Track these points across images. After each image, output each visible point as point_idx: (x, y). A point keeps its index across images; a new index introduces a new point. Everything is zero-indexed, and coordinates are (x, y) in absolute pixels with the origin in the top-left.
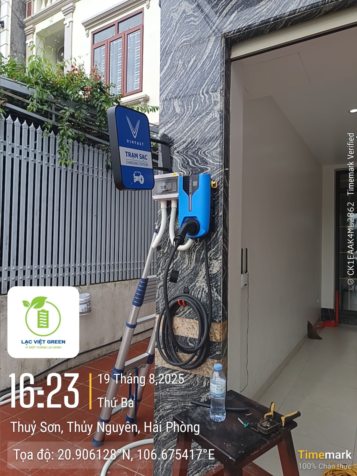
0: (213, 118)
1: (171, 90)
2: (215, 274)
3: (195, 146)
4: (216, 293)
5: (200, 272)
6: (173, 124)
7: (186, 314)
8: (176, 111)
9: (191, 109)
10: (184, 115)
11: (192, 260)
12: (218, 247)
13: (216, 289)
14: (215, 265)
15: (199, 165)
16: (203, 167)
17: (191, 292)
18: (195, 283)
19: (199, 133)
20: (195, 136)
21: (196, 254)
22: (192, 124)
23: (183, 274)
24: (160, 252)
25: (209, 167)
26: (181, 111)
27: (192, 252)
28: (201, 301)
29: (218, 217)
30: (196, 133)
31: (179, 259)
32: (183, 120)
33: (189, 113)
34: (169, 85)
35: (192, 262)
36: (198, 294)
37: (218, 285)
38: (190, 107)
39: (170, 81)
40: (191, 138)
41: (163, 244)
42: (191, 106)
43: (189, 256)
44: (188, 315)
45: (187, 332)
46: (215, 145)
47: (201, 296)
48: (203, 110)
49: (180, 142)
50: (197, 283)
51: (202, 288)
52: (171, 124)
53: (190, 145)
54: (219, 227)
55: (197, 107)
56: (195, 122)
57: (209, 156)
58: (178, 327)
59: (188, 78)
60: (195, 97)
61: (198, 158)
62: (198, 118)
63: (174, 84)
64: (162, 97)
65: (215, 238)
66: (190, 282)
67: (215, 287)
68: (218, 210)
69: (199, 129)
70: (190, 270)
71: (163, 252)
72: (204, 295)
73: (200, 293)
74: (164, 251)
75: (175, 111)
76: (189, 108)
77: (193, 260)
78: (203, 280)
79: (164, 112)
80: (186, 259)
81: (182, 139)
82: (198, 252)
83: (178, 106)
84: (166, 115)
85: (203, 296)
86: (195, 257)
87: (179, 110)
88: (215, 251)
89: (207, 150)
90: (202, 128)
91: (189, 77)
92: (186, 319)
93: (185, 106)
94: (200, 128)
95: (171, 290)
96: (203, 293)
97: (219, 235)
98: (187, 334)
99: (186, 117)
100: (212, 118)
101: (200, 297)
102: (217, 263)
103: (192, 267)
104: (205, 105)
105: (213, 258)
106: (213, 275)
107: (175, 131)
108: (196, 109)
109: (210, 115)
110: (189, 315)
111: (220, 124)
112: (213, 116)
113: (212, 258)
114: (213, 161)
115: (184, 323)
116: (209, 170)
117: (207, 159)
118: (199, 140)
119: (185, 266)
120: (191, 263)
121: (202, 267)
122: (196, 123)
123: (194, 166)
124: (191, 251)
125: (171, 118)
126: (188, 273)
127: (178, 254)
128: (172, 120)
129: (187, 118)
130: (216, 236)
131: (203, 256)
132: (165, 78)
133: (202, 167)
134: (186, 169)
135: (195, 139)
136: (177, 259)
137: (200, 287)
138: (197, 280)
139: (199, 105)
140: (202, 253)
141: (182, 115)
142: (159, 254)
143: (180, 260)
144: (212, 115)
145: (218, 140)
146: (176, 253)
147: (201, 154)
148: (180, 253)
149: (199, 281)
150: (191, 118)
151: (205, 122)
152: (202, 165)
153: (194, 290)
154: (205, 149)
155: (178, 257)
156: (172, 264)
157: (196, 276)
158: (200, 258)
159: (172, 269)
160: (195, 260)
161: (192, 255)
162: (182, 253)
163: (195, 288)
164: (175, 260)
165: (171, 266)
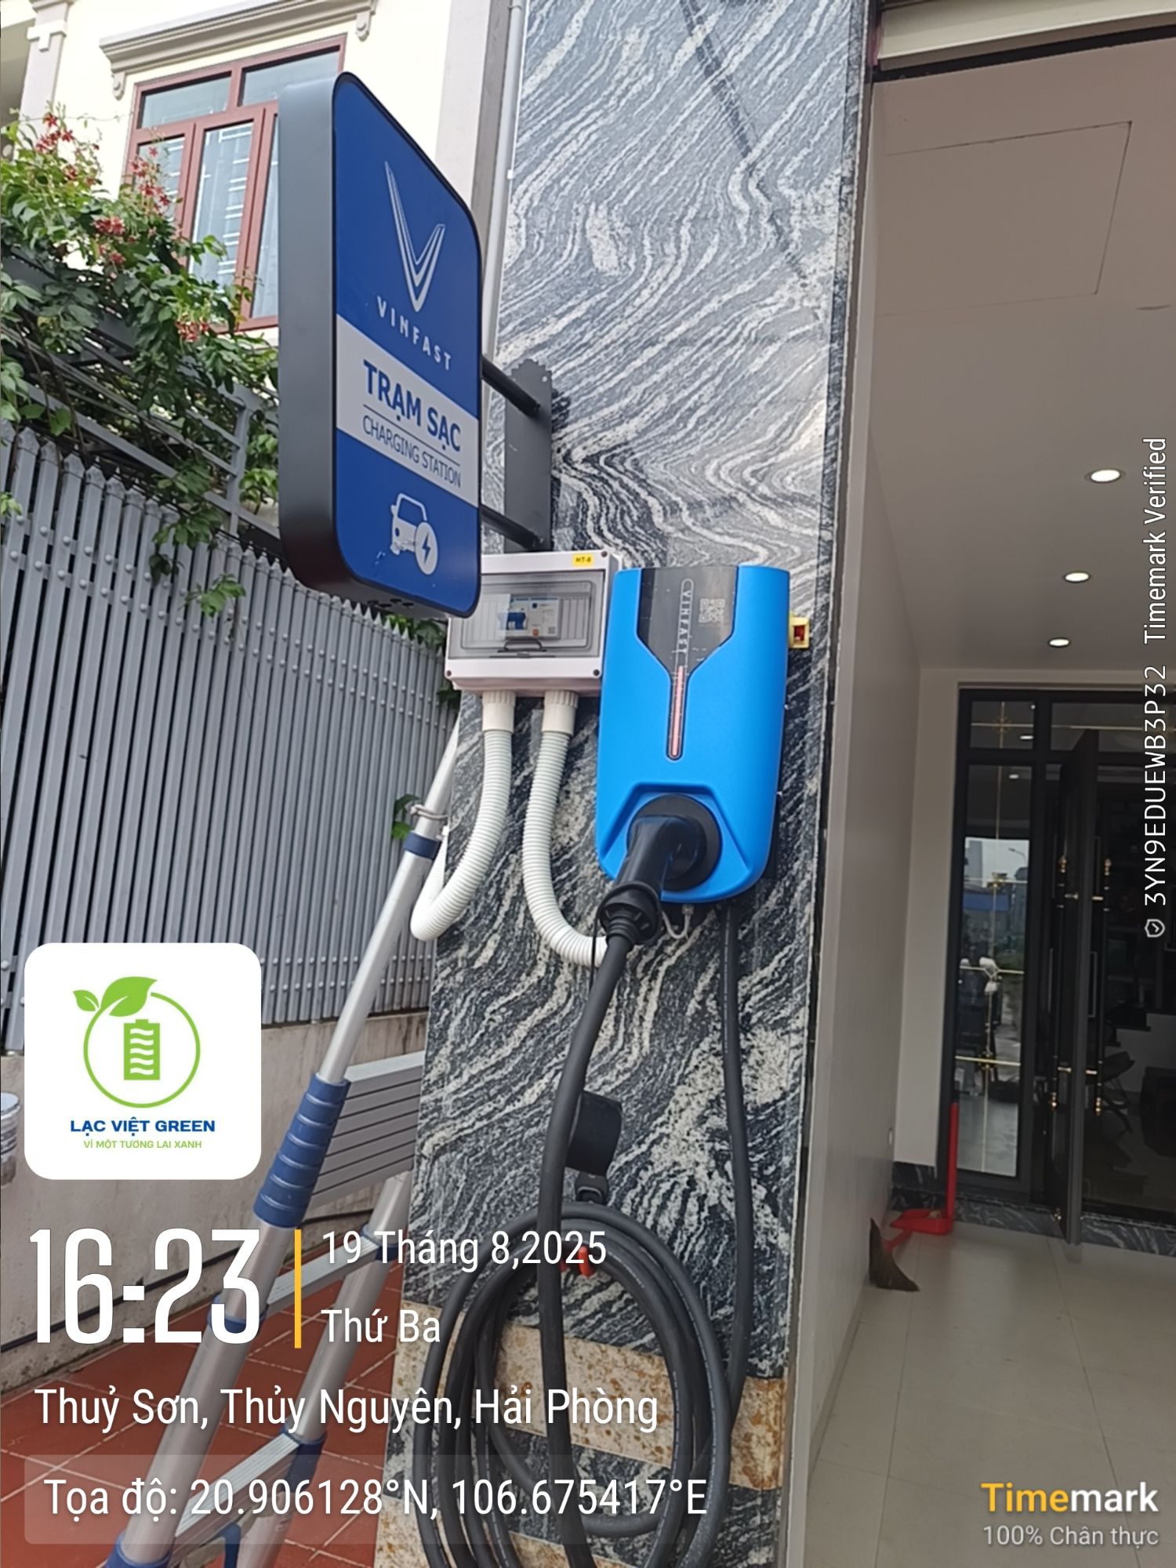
0: (796, 308)
1: (575, 163)
2: (767, 1106)
3: (688, 434)
4: (768, 1210)
5: (679, 1090)
6: (577, 322)
7: (582, 1315)
8: (597, 264)
9: (678, 257)
10: (635, 286)
11: (636, 1022)
12: (790, 962)
13: (768, 1188)
14: (769, 1054)
15: (705, 532)
16: (728, 540)
17: (621, 1196)
18: (644, 1147)
19: (712, 378)
20: (691, 389)
21: (661, 990)
22: (680, 330)
24: (455, 961)
26: (622, 264)
27: (639, 975)
28: (678, 1248)
29: (800, 801)
30: (698, 373)
31: (561, 1008)
32: (629, 310)
33: (666, 279)
34: (567, 139)
35: (635, 1031)
36: (662, 1208)
37: (778, 1169)
38: (670, 248)
39: (572, 121)
40: (671, 398)
41: (472, 919)
42: (678, 248)
44: (592, 1322)
46: (798, 438)
47: (680, 1222)
48: (744, 267)
49: (606, 411)
50: (656, 1150)
51: (683, 1179)
52: (566, 321)
53: (663, 428)
54: (802, 856)
55: (711, 251)
56: (695, 320)
57: (763, 489)
59: (668, 113)
60: (703, 205)
61: (701, 498)
62: (714, 305)
63: (594, 137)
64: (526, 191)
65: (775, 914)
67: (762, 1179)
68: (803, 764)
69: (715, 357)
70: (619, 1073)
71: (472, 961)
72: (695, 1217)
73: (674, 1206)
74: (477, 956)
75: (591, 264)
76: (665, 255)
77: (642, 1019)
78: (697, 1135)
79: (528, 264)
81: (618, 399)
82: (672, 980)
83: (607, 238)
84: (538, 275)
85: (691, 1219)
86: (653, 1006)
87: (614, 259)
88: (772, 982)
89: (753, 461)
90: (730, 352)
91: (676, 110)
92: (580, 1343)
93: (647, 242)
94: (722, 351)
95: (502, 1176)
96: (692, 1205)
97: (797, 895)
99: (646, 293)
100: (787, 308)
101: (671, 1227)
102: (784, 1048)
103: (632, 1058)
104: (756, 245)
105: (760, 1020)
106: (757, 1111)
107: (585, 357)
108: (707, 259)
109: (777, 294)
110: (600, 1322)
111: (832, 342)
112: (792, 301)
113: (754, 1020)
114: (785, 517)
117: (750, 505)
118: (713, 411)
120: (628, 1036)
121: (694, 1062)
122: (699, 325)
123: (678, 534)
124: (634, 971)
125: (566, 292)
128: (570, 304)
129: (655, 300)
130: (784, 902)
131: (702, 1003)
132: (548, 106)
133: (717, 538)
134: (634, 544)
135: (690, 403)
136: (552, 1005)
137: (675, 1170)
138: (659, 1130)
139: (723, 245)
140: (695, 985)
141: (627, 285)
142: (448, 970)
143: (566, 1011)
144: (787, 295)
146: (548, 972)
147: (719, 478)
148: (570, 978)
149: (668, 1136)
150: (674, 303)
151: (750, 326)
152: (720, 534)
153: (635, 1186)
154: (743, 454)
155: (554, 998)
156: (516, 1033)
157: (654, 1111)
158: (684, 1013)
159: (519, 1058)
160: (654, 1022)
161: (637, 994)
162: (579, 976)
163: (642, 1173)
164: (536, 1011)
165: (513, 1043)
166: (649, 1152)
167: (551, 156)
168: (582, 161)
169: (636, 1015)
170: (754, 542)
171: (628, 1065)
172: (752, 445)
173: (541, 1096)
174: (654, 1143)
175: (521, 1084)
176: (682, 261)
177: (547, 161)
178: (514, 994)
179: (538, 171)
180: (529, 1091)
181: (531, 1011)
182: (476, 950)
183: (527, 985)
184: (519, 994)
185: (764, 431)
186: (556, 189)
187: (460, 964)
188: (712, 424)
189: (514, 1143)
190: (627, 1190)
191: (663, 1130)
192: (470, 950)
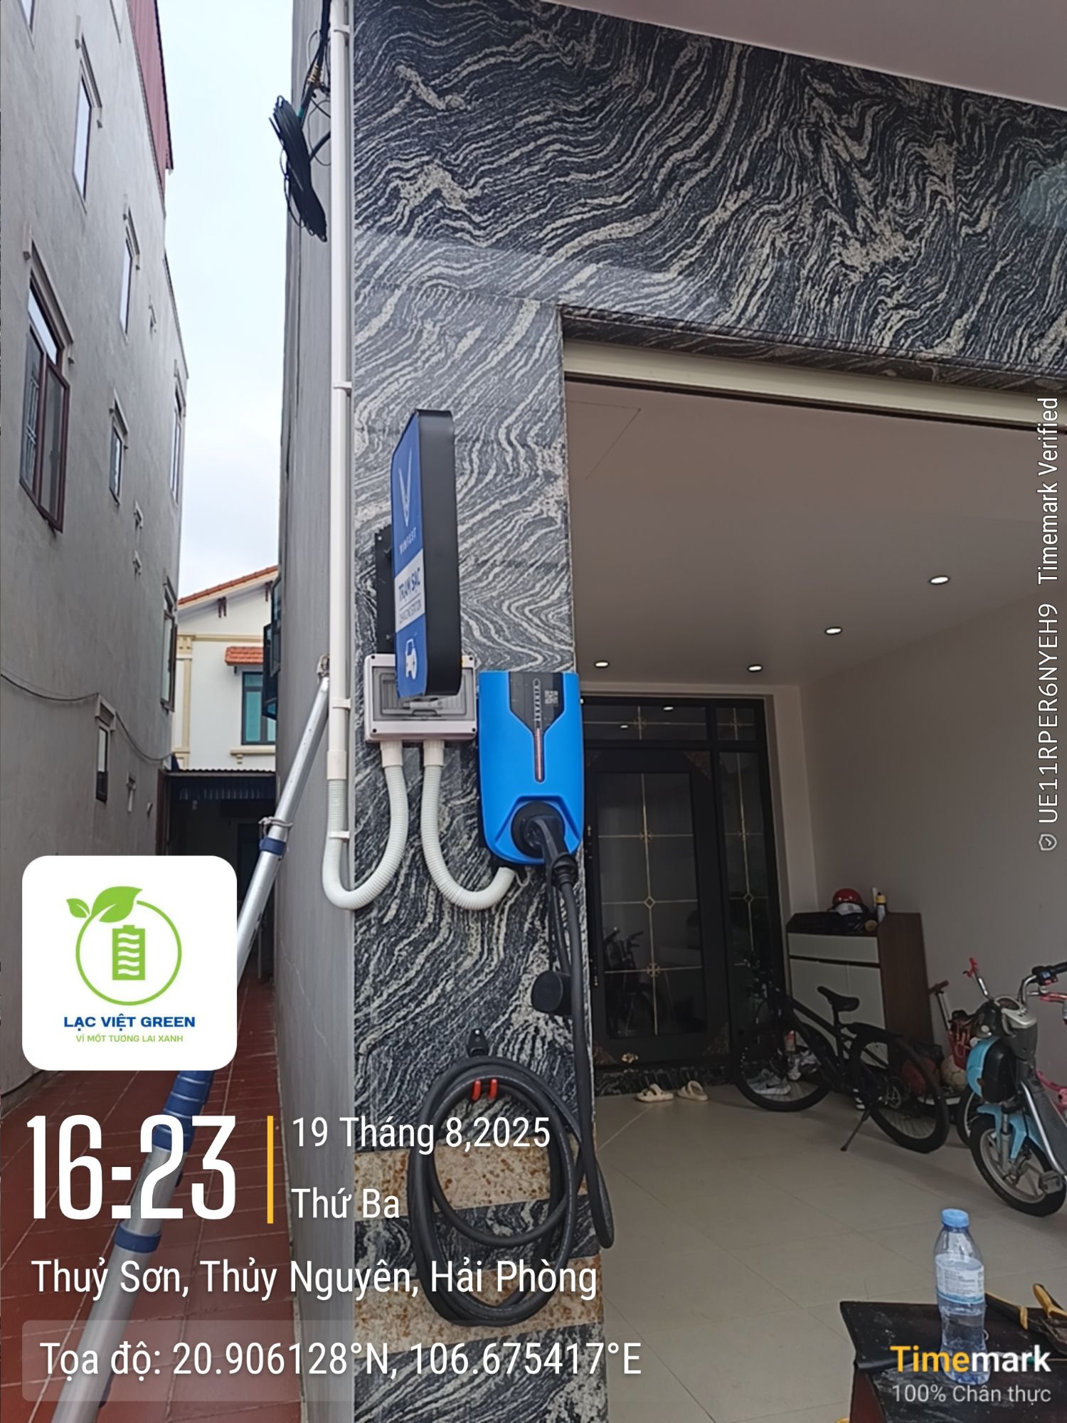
0: (545, 515)
1: (399, 396)
3: (490, 583)
5: (524, 977)
9: (472, 472)
11: (494, 941)
15: (506, 643)
16: (519, 649)
17: (496, 1049)
18: (507, 1016)
19: (501, 550)
20: (488, 556)
21: (508, 919)
22: (479, 517)
23: (462, 990)
24: (369, 921)
25: (540, 653)
27: (493, 912)
28: (532, 1071)
30: (491, 547)
31: (446, 940)
33: (466, 484)
34: (391, 379)
35: (495, 947)
36: (521, 1049)
38: (467, 465)
39: (393, 369)
40: (476, 560)
42: (472, 466)
43: (483, 925)
45: (484, 1190)
46: (553, 593)
47: (532, 1055)
48: (512, 486)
50: (514, 1016)
51: (532, 1029)
53: (473, 577)
55: (492, 472)
56: (486, 513)
57: (536, 620)
58: (450, 1181)
59: (457, 380)
60: (484, 443)
61: (501, 623)
62: (496, 506)
63: (409, 383)
64: (365, 407)
66: (488, 1015)
69: (501, 537)
70: (487, 974)
71: (381, 919)
72: (540, 1051)
73: (528, 1047)
74: (384, 915)
76: (464, 469)
77: (497, 939)
79: (372, 456)
80: (473, 939)
82: (514, 913)
85: (539, 1052)
86: (504, 930)
89: (529, 604)
90: (509, 536)
91: (461, 379)
94: (505, 535)
95: (417, 1054)
96: (538, 1043)
98: (486, 1198)
100: (539, 515)
101: (527, 1059)
103: (493, 964)
104: (518, 474)
108: (490, 476)
109: (533, 505)
111: (566, 539)
112: (542, 512)
114: (550, 638)
115: (471, 1160)
116: (538, 662)
117: (530, 629)
118: (503, 571)
119: (468, 963)
120: (490, 950)
121: (531, 959)
122: (489, 516)
123: (490, 644)
124: (490, 911)
126: (481, 985)
127: (443, 924)
131: (532, 923)
132: (376, 354)
133: (514, 648)
135: (489, 564)
136: (439, 939)
137: (526, 1025)
138: (515, 1004)
139: (498, 470)
140: (527, 913)
142: (365, 928)
143: (449, 941)
144: (539, 507)
145: (561, 580)
146: (435, 919)
147: (511, 612)
148: (450, 920)
149: (520, 1006)
150: (473, 500)
151: (520, 522)
152: (515, 645)
153: (503, 1040)
154: (523, 599)
155: (441, 935)
156: (417, 961)
157: (511, 992)
158: (522, 931)
159: (421, 977)
160: (505, 940)
161: (493, 924)
162: (455, 918)
163: (507, 1032)
164: (430, 945)
165: (416, 968)
166: (510, 1017)
167: (381, 387)
168: (403, 396)
169: (494, 937)
170: (535, 651)
171: (492, 968)
172: (528, 594)
173: (439, 997)
174: (513, 1011)
175: (424, 993)
176: (475, 475)
177: (378, 391)
178: (413, 936)
179: (372, 396)
180: (430, 997)
181: (426, 946)
182: (383, 912)
183: (421, 929)
184: (416, 936)
185: (534, 586)
186: (386, 410)
187: (373, 922)
188: (503, 579)
189: (423, 1032)
190: (499, 1043)
191: (517, 1003)
192: (379, 912)
